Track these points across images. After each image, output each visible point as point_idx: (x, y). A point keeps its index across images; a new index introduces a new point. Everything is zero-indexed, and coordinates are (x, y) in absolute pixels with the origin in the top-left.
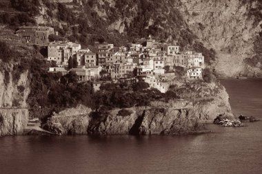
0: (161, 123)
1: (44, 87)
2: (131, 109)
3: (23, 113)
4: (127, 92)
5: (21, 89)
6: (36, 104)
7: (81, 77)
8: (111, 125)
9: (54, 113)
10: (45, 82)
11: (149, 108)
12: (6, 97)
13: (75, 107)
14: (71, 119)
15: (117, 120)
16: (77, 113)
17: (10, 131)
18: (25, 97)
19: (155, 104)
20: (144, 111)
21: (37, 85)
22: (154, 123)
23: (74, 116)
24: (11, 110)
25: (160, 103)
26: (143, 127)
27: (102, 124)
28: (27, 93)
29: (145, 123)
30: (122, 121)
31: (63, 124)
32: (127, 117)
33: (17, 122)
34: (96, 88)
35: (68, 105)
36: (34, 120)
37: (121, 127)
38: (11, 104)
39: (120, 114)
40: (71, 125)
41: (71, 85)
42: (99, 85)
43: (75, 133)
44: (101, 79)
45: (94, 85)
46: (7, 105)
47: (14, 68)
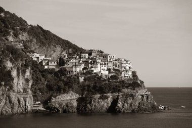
0: (131, 104)
1: (43, 79)
2: (108, 94)
3: (30, 98)
4: (104, 82)
5: (27, 80)
6: (38, 92)
7: (69, 72)
8: (95, 106)
9: (53, 97)
10: (43, 76)
11: (121, 94)
12: (19, 86)
13: (67, 93)
14: (65, 102)
15: (99, 102)
16: (69, 98)
17: (23, 110)
18: (30, 86)
19: (126, 90)
20: (118, 96)
21: (37, 78)
22: (126, 105)
23: (67, 100)
24: (23, 96)
25: (129, 90)
26: (118, 107)
27: (88, 105)
28: (31, 83)
29: (120, 104)
30: (102, 103)
31: (60, 105)
32: (106, 100)
33: (27, 104)
34: (81, 79)
35: (62, 92)
36: (37, 103)
37: (102, 107)
38: (22, 91)
39: (100, 98)
40: (65, 106)
41: (63, 78)
42: (83, 78)
43: (69, 112)
44: (84, 74)
45: (80, 78)
46: (20, 91)
47: (22, 66)
